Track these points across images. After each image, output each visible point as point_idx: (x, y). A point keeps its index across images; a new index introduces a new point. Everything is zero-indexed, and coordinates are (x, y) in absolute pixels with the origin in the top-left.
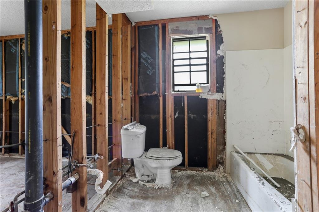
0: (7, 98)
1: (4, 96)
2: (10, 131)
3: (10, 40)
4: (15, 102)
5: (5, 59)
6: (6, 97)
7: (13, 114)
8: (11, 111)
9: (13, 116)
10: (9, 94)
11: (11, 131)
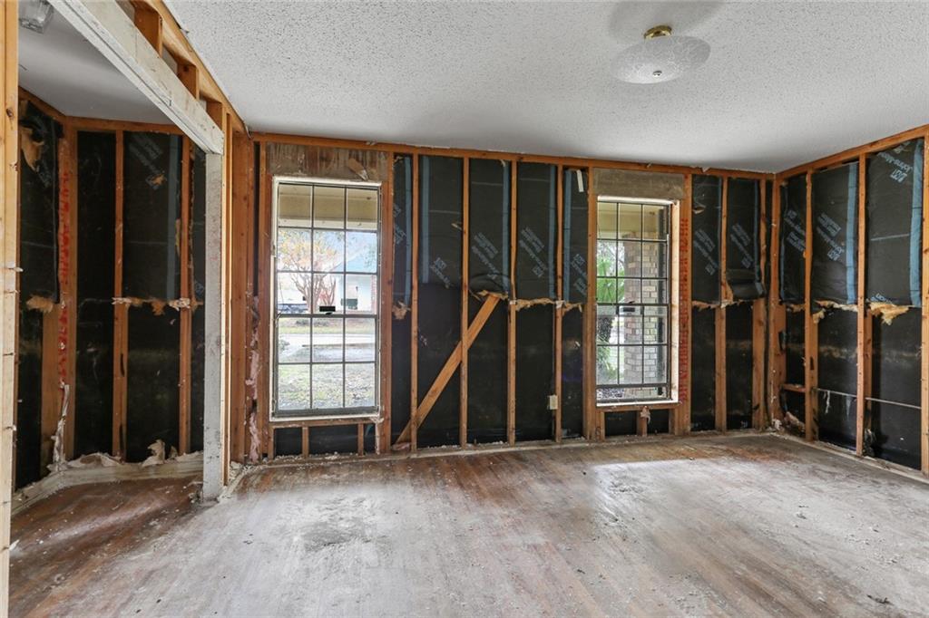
0: (870, 308)
1: (861, 301)
2: (873, 397)
3: (889, 150)
4: (893, 319)
5: (867, 204)
6: (867, 306)
7: (884, 352)
8: (879, 344)
9: (887, 358)
10: (880, 297)
11: (879, 398)
